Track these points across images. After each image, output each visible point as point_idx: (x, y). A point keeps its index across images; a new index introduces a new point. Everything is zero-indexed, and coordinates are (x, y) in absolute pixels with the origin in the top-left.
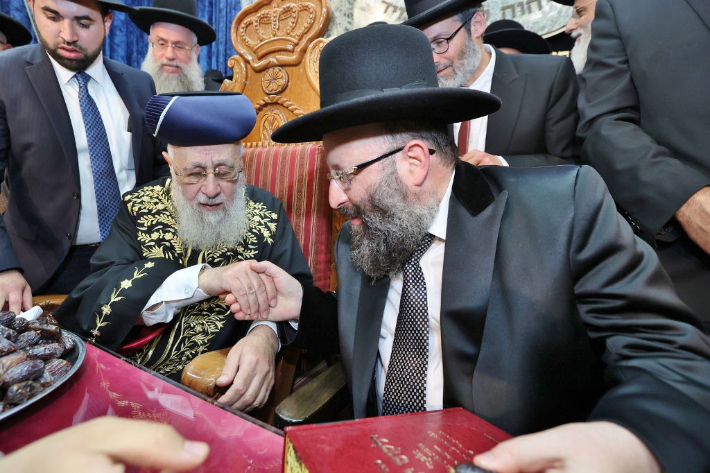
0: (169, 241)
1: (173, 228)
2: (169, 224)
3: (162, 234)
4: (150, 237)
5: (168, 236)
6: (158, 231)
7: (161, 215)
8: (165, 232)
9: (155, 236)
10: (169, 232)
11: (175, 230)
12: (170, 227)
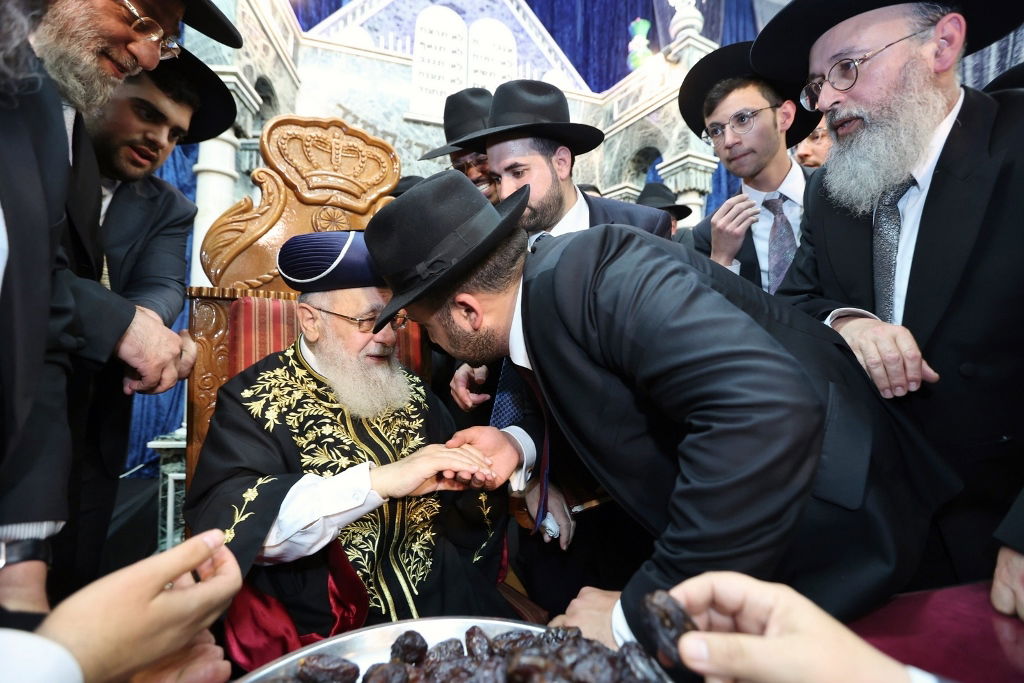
0: (331, 436)
1: (327, 417)
2: (320, 414)
3: (318, 431)
4: (306, 439)
5: (327, 430)
6: (311, 428)
7: (305, 405)
8: (319, 427)
9: (311, 436)
10: (324, 424)
11: (330, 418)
12: (322, 417)
